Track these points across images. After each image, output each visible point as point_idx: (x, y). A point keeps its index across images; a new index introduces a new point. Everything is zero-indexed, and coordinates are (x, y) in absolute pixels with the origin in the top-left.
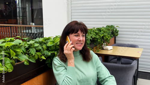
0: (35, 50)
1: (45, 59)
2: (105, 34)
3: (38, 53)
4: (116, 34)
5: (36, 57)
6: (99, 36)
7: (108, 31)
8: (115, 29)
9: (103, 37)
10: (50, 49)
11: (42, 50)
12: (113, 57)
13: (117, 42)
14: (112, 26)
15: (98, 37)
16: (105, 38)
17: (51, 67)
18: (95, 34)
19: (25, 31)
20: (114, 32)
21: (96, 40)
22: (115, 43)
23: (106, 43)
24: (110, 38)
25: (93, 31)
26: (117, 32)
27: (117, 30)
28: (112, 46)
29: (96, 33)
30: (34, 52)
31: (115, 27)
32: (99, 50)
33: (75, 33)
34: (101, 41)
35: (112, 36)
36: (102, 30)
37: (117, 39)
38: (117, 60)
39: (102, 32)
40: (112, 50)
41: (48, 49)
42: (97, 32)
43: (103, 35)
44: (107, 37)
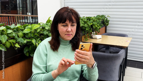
0: (6, 37)
1: (19, 47)
2: (94, 23)
3: (11, 41)
4: (107, 24)
5: (8, 45)
6: (88, 24)
7: (98, 20)
8: (106, 19)
9: (92, 26)
10: (27, 36)
11: (16, 37)
12: (103, 46)
13: (108, 31)
14: (103, 15)
15: (86, 25)
16: (94, 27)
17: (32, 56)
18: (84, 23)
19: (21, 21)
20: (104, 21)
21: (84, 28)
22: (106, 32)
23: (95, 32)
24: (99, 27)
25: (82, 19)
26: (107, 21)
27: (108, 20)
28: (101, 35)
29: (84, 21)
30: (5, 39)
31: (106, 17)
32: (88, 38)
33: (63, 23)
34: (90, 30)
35: (102, 25)
36: (92, 19)
37: (107, 28)
38: (106, 49)
39: (92, 21)
40: (101, 39)
41: (25, 36)
42: (86, 20)
43: (92, 24)
44: (96, 26)
